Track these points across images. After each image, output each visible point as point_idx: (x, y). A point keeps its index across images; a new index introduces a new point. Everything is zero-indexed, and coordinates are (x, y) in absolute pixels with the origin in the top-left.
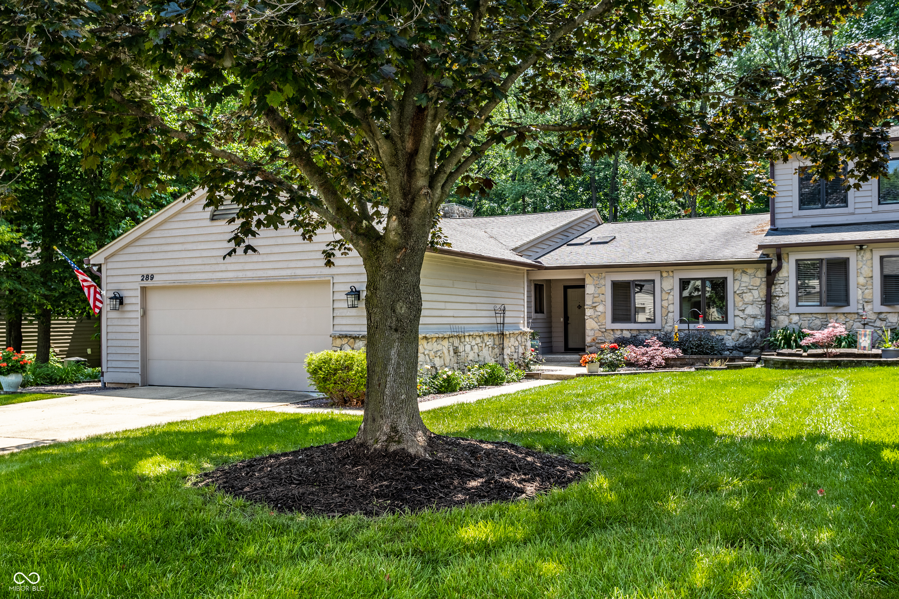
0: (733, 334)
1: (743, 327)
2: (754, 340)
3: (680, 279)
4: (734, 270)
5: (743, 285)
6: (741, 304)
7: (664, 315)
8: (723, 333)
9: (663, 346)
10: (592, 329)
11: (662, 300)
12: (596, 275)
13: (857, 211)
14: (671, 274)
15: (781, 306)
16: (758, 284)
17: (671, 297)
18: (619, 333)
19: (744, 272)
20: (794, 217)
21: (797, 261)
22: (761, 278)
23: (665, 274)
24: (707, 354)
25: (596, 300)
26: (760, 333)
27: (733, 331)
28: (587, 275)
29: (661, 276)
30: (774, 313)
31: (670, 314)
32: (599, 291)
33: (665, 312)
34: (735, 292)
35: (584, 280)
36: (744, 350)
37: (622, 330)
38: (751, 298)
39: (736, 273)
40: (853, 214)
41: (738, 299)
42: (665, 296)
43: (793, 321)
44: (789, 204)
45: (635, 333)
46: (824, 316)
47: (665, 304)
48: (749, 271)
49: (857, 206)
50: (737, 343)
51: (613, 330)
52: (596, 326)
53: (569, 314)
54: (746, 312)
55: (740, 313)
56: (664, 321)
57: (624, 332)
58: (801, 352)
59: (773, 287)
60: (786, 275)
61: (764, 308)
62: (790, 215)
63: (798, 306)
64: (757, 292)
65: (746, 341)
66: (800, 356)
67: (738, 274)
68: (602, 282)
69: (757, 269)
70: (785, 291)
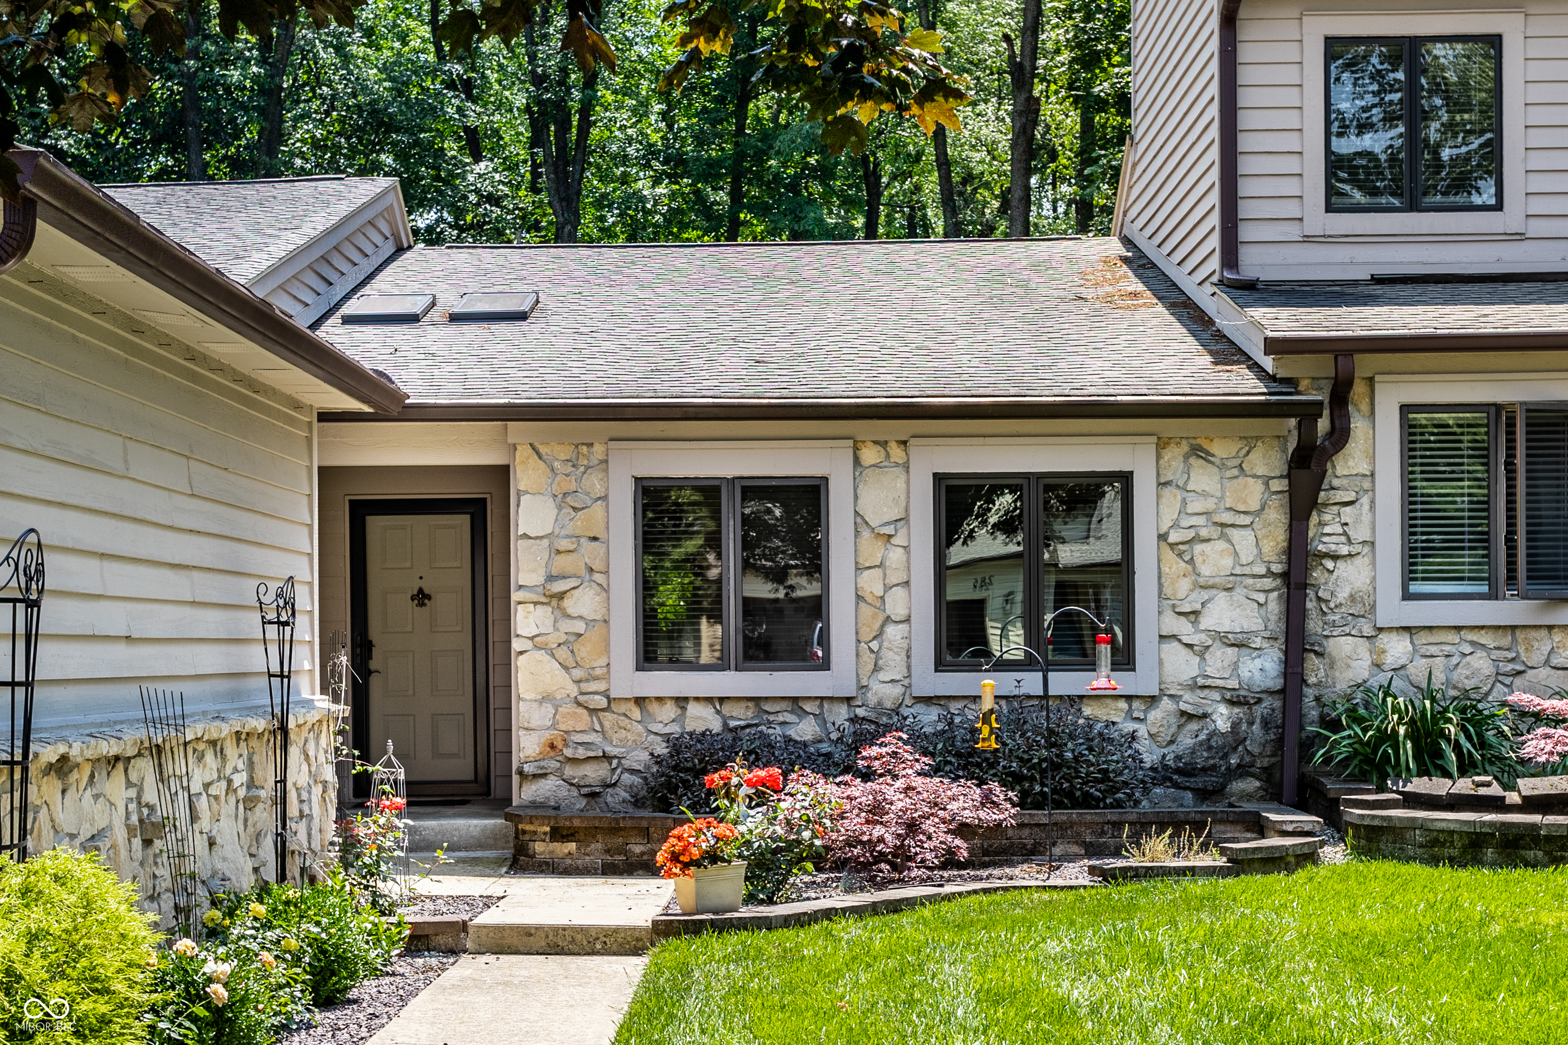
0: (1155, 715)
1: (1194, 686)
2: (1236, 738)
3: (939, 478)
4: (1162, 444)
5: (1195, 506)
6: (1184, 586)
7: (866, 634)
8: (1115, 712)
9: (936, 771)
10: (545, 699)
11: (859, 569)
12: (565, 452)
13: (1537, 228)
14: (897, 453)
15: (1342, 595)
16: (1254, 505)
17: (895, 556)
18: (669, 711)
19: (1198, 452)
20: (1307, 239)
21: (1406, 409)
22: (1267, 480)
23: (870, 455)
24: (1087, 802)
25: (562, 563)
26: (1259, 710)
27: (1152, 701)
28: (523, 452)
29: (857, 461)
30: (1314, 625)
31: (890, 630)
32: (579, 523)
33: (870, 619)
34: (1162, 537)
35: (502, 474)
36: (1199, 782)
37: (681, 701)
38: (1227, 563)
39: (1167, 455)
40: (1520, 237)
41: (1173, 566)
42: (872, 551)
43: (1390, 660)
44: (1290, 187)
45: (740, 715)
46: (1506, 641)
47: (872, 583)
48: (1220, 449)
49: (1538, 206)
50: (1170, 753)
51: (640, 701)
52: (562, 684)
53: (375, 633)
54: (1206, 622)
55: (1183, 628)
56: (868, 660)
57: (693, 709)
58: (1495, 790)
59: (1314, 519)
60: (1364, 468)
61: (1274, 606)
62: (1293, 232)
63: (1407, 596)
64: (1248, 534)
65: (1207, 745)
66: (1496, 804)
67: (1174, 456)
68: (594, 483)
69: (1251, 442)
70: (1360, 533)
